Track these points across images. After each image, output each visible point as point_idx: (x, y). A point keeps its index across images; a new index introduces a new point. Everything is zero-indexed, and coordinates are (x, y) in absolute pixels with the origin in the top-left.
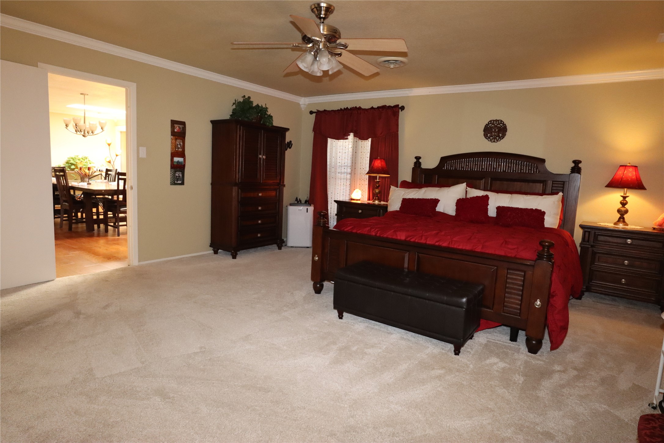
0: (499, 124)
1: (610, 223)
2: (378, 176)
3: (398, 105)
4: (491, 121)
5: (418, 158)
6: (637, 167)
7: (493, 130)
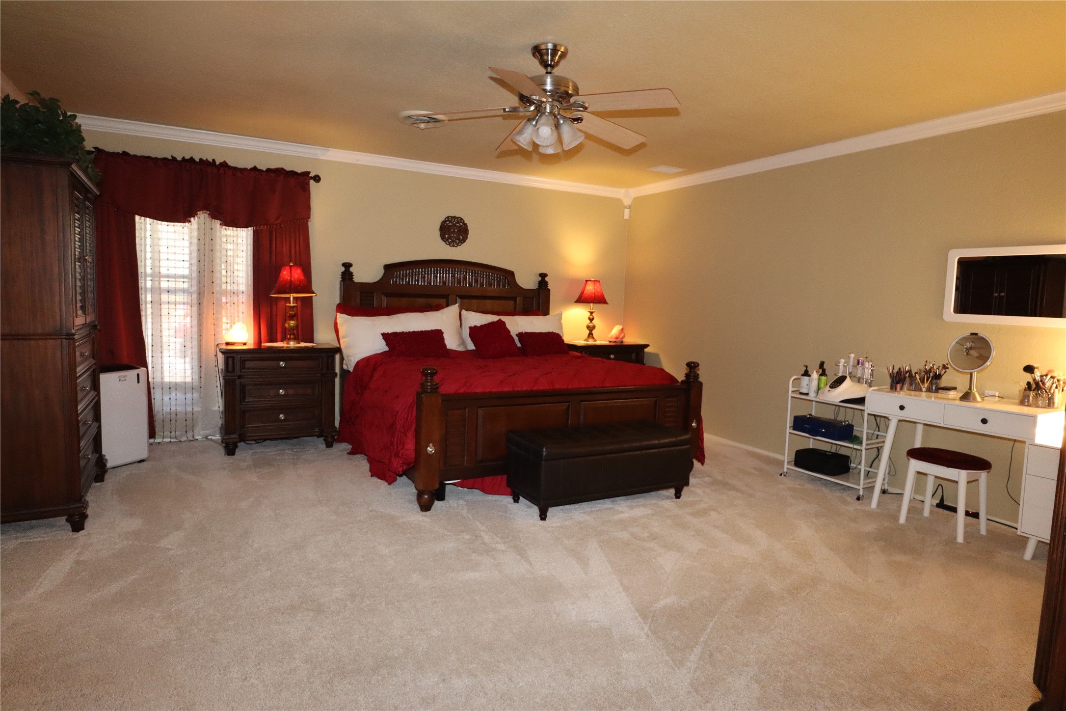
0: (458, 222)
1: (581, 340)
2: (292, 296)
3: (309, 173)
4: (448, 217)
5: (347, 266)
6: (599, 281)
7: (452, 230)
